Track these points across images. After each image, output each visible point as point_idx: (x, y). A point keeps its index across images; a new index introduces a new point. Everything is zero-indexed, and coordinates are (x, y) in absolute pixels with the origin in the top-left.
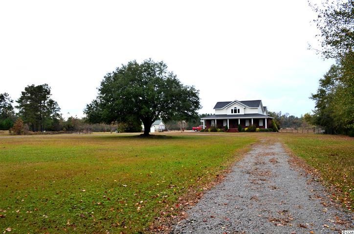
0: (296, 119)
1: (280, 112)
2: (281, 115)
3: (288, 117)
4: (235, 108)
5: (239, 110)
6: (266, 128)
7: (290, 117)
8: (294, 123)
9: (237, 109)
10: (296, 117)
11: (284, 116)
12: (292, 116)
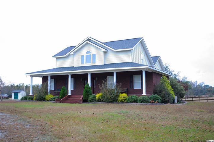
0: (210, 87)
1: (197, 81)
2: (197, 84)
3: (203, 85)
4: (88, 52)
5: (94, 56)
6: (144, 93)
7: (205, 85)
8: (209, 91)
9: (91, 54)
10: (210, 86)
11: (199, 85)
12: (207, 85)
